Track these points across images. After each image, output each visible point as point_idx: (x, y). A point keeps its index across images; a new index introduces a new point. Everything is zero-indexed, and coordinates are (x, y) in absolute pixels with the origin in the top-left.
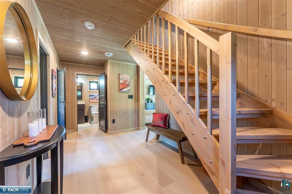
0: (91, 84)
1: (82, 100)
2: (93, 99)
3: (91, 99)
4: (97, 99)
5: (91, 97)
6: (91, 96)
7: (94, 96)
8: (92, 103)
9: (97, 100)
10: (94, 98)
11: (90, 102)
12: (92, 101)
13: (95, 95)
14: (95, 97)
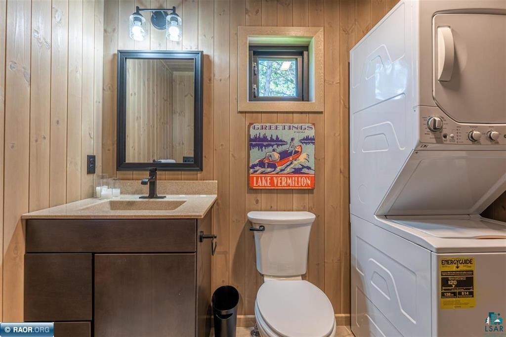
0: (264, 65)
1: (199, 175)
2: (273, 165)
3: (261, 164)
4: (296, 164)
5: (257, 155)
6: (258, 142)
7: (279, 142)
8: (263, 197)
9: (297, 171)
10: (276, 156)
11: (252, 190)
12: (264, 183)
13: (285, 134)
14: (284, 155)
